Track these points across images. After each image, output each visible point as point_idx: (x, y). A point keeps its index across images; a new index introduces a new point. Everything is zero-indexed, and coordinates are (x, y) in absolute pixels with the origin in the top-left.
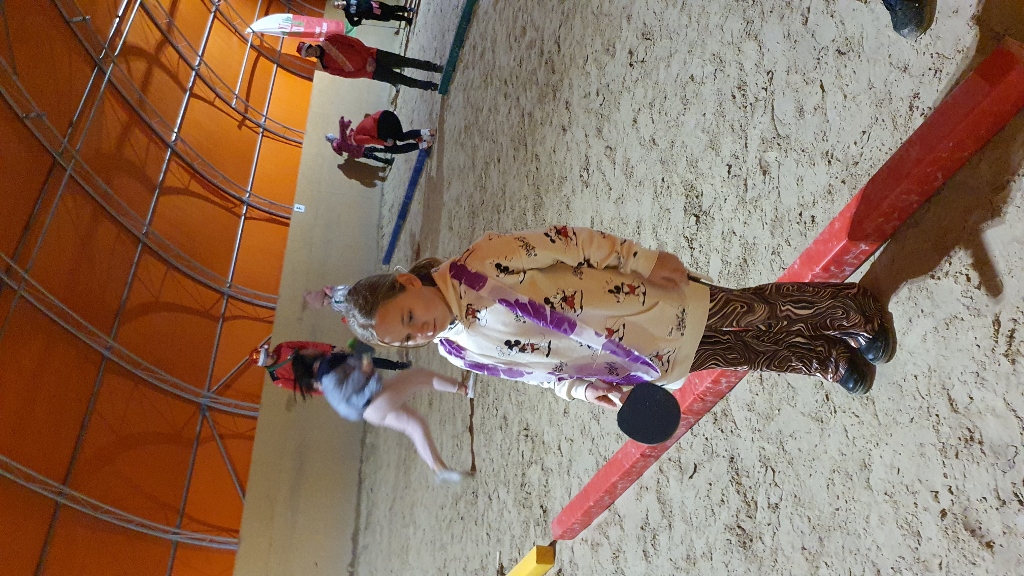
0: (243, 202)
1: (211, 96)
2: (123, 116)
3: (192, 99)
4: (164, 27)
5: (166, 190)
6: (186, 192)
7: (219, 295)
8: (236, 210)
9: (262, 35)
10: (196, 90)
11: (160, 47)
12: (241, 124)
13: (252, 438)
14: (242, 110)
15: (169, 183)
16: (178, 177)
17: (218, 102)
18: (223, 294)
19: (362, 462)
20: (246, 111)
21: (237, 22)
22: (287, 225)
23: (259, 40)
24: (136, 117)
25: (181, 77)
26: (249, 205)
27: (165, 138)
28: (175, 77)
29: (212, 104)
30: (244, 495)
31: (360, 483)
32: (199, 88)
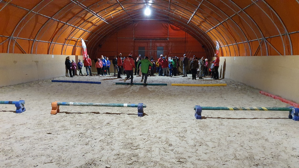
0: (51, 42)
1: (71, 32)
2: (76, 13)
4: (88, 20)
5: (58, 22)
6: (57, 27)
7: (34, 38)
8: (50, 40)
11: (84, 19)
12: (65, 39)
13: (3, 52)
16: (60, 25)
20: (68, 40)
21: (83, 36)
22: (47, 54)
23: (80, 41)
24: (75, 15)
25: (77, 25)
27: (68, 22)
28: (78, 23)
32: (74, 28)
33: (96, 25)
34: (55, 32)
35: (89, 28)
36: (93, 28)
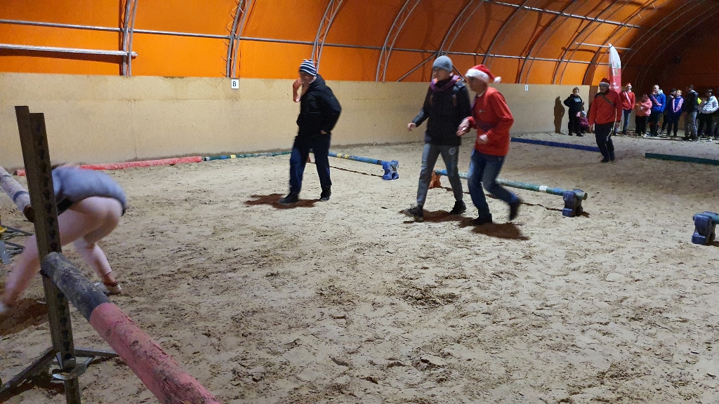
0: (527, 56)
1: (579, 31)
3: (581, 20)
5: (540, 14)
6: (538, 24)
7: (485, 51)
8: (524, 53)
9: (609, 53)
10: (585, 21)
12: (563, 48)
13: (422, 81)
14: (571, 48)
15: (544, 15)
16: (545, 19)
17: (577, 34)
18: (486, 53)
19: (418, 142)
20: (570, 50)
21: (615, 37)
22: (516, 83)
23: (605, 51)
25: (592, 14)
26: (525, 59)
27: (566, 10)
28: (593, 10)
29: (577, 31)
30: (400, 81)
31: (410, 143)
32: (586, 23)
33: (652, 8)
34: (535, 35)
35: (631, 17)
36: (641, 16)
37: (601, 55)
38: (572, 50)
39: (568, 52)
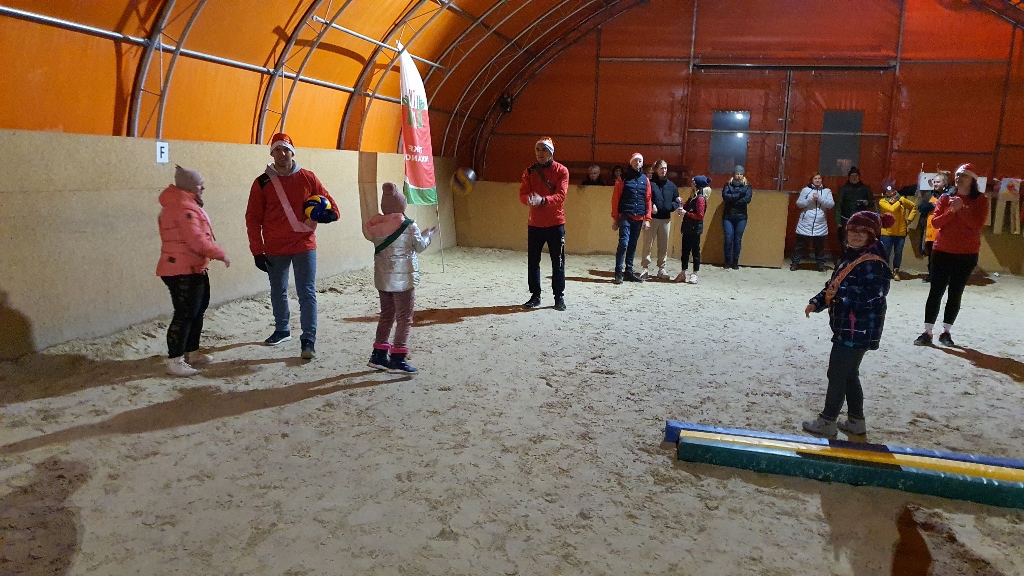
0: (150, 36)
20: (300, 43)
22: (117, 132)
26: (145, 49)
37: (378, 74)
38: (302, 43)
39: (293, 47)
